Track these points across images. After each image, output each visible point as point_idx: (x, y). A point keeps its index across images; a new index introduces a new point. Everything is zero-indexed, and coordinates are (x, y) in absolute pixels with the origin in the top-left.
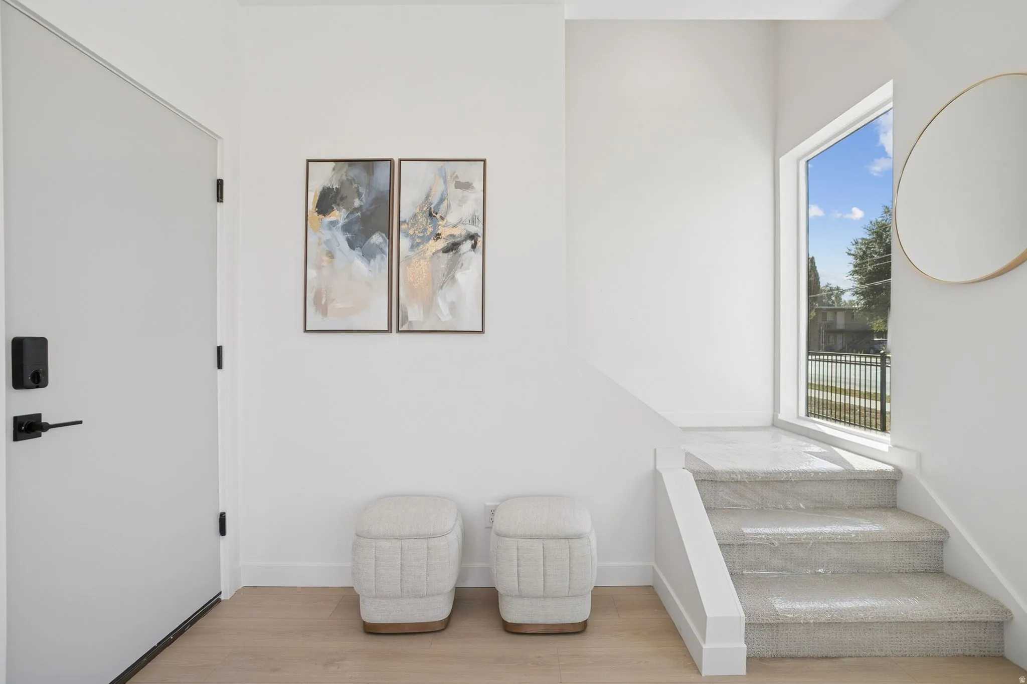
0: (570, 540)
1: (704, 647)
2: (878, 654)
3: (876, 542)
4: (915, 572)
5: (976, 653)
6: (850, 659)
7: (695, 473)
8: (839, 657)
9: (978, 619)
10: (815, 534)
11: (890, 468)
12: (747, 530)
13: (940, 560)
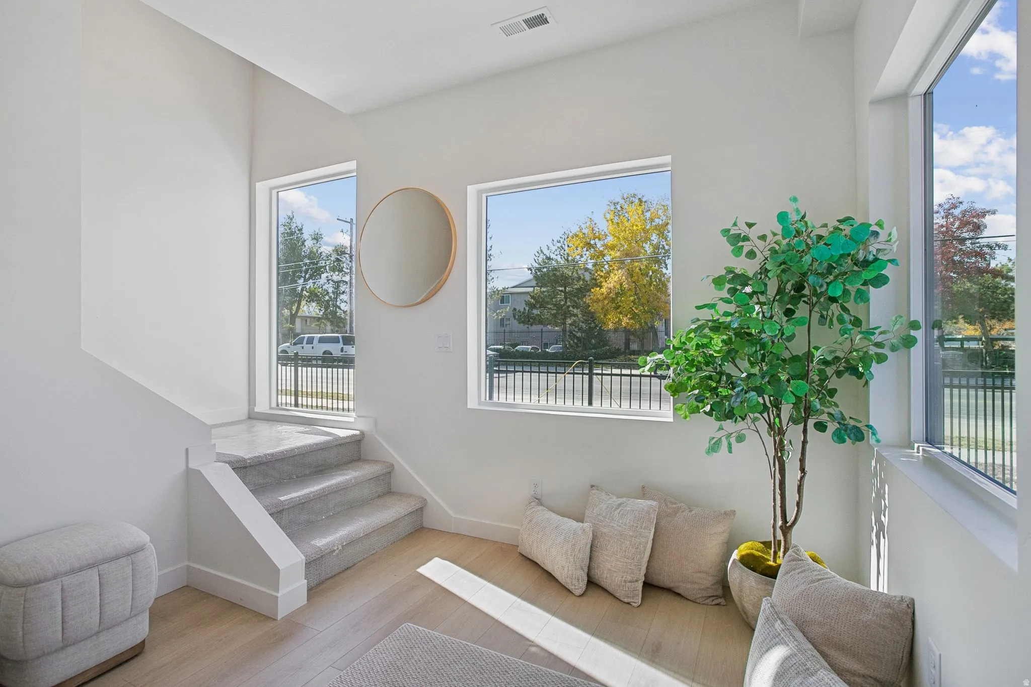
0: (132, 556)
1: (279, 595)
2: (373, 552)
3: (358, 483)
4: (379, 496)
5: (412, 531)
6: (360, 563)
7: (230, 463)
8: (354, 565)
9: (414, 510)
10: (328, 487)
11: (358, 432)
12: (282, 498)
13: (389, 484)
